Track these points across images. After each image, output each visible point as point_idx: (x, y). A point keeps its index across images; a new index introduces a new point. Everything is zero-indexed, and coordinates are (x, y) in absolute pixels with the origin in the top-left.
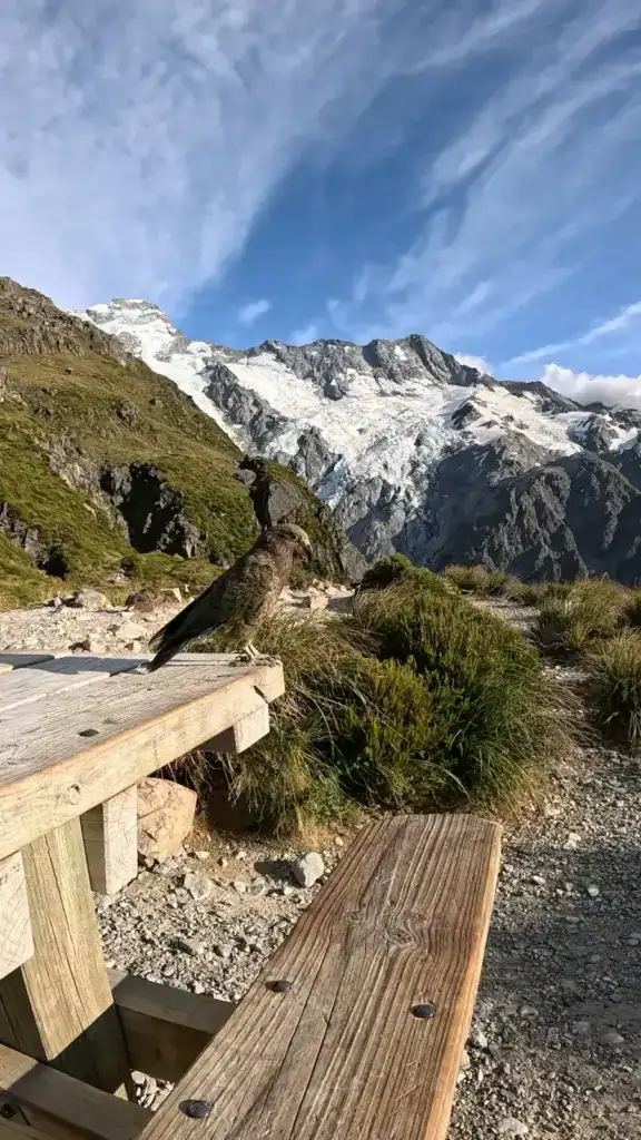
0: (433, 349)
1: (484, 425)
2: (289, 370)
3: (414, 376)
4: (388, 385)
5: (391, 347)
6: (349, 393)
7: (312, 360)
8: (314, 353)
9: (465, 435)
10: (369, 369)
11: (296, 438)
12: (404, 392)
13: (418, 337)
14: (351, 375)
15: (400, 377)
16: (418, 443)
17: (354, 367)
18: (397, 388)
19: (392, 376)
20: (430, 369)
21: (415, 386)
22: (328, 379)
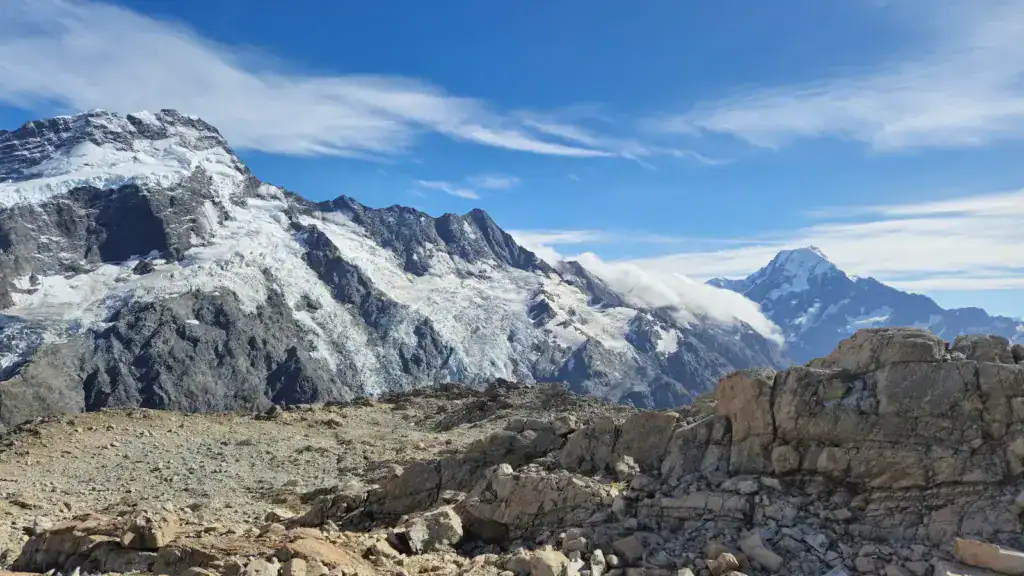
0: (494, 227)
1: (561, 324)
2: (368, 234)
3: (482, 256)
4: (463, 265)
5: (460, 221)
6: (432, 270)
7: (388, 226)
8: (391, 219)
9: (548, 332)
10: (442, 244)
11: (412, 329)
12: (477, 273)
13: (480, 211)
14: (430, 250)
15: (471, 256)
16: (511, 339)
17: (430, 242)
18: (471, 268)
19: (464, 255)
20: (493, 249)
21: (485, 266)
22: (409, 251)
